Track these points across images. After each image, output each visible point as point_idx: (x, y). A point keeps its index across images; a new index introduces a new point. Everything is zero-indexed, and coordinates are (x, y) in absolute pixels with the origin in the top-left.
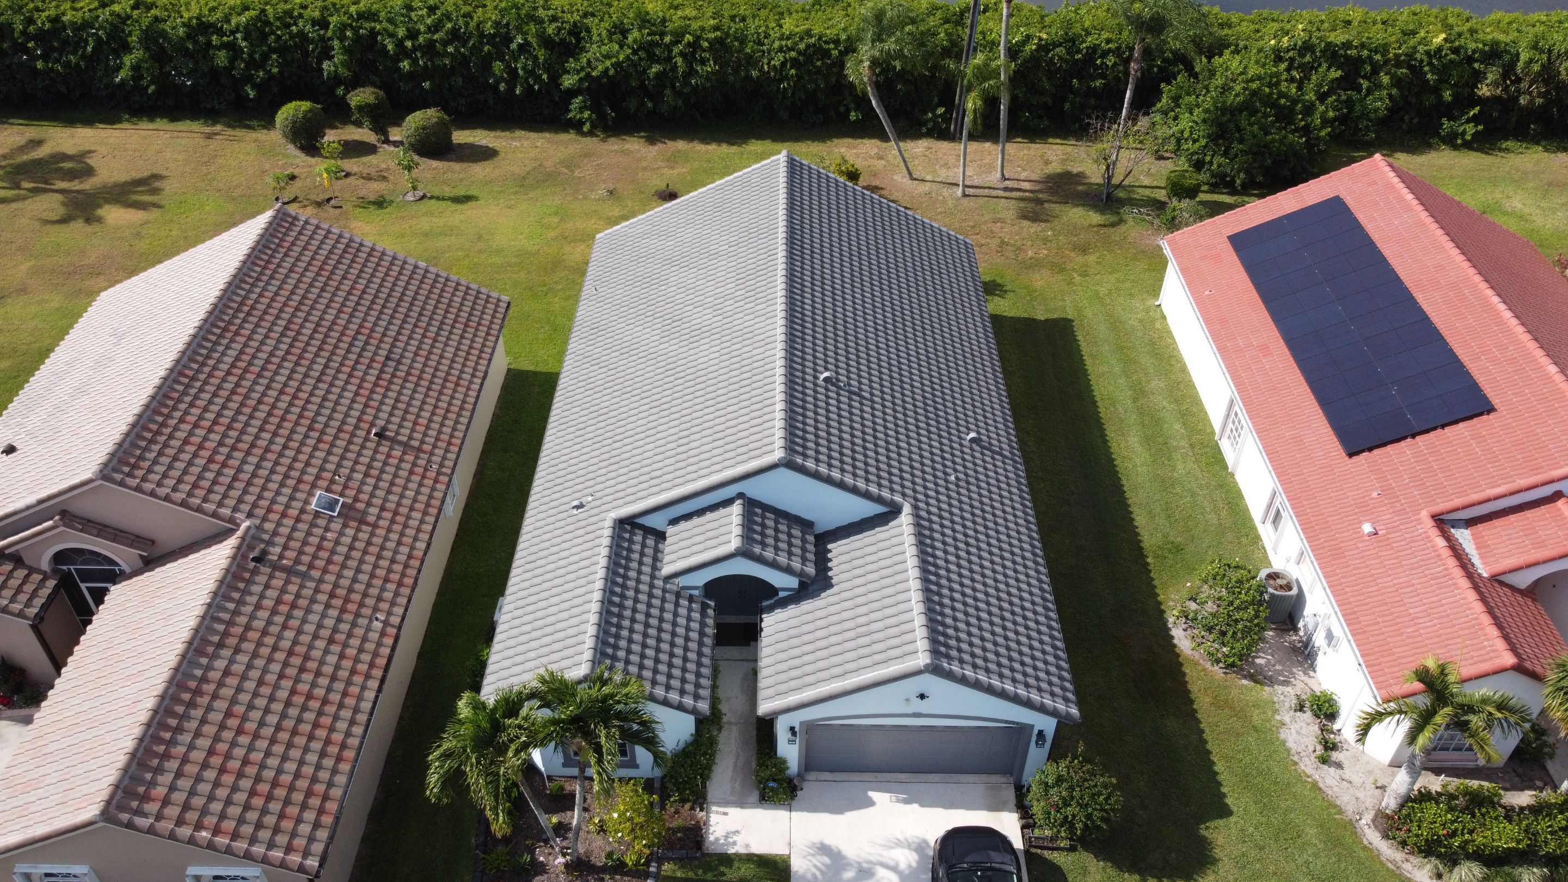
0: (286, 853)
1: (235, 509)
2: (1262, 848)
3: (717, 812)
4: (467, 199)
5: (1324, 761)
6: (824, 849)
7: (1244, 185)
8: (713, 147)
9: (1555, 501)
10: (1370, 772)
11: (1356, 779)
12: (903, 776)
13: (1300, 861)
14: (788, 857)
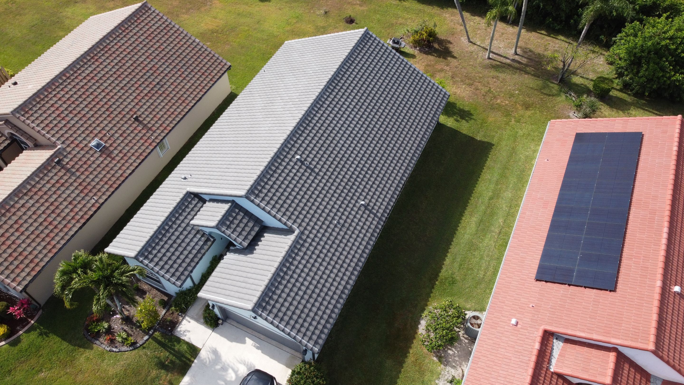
0: (12, 282)
1: (58, 139)
3: (187, 320)
6: (215, 352)
9: (610, 352)
12: (262, 337)
14: (200, 350)
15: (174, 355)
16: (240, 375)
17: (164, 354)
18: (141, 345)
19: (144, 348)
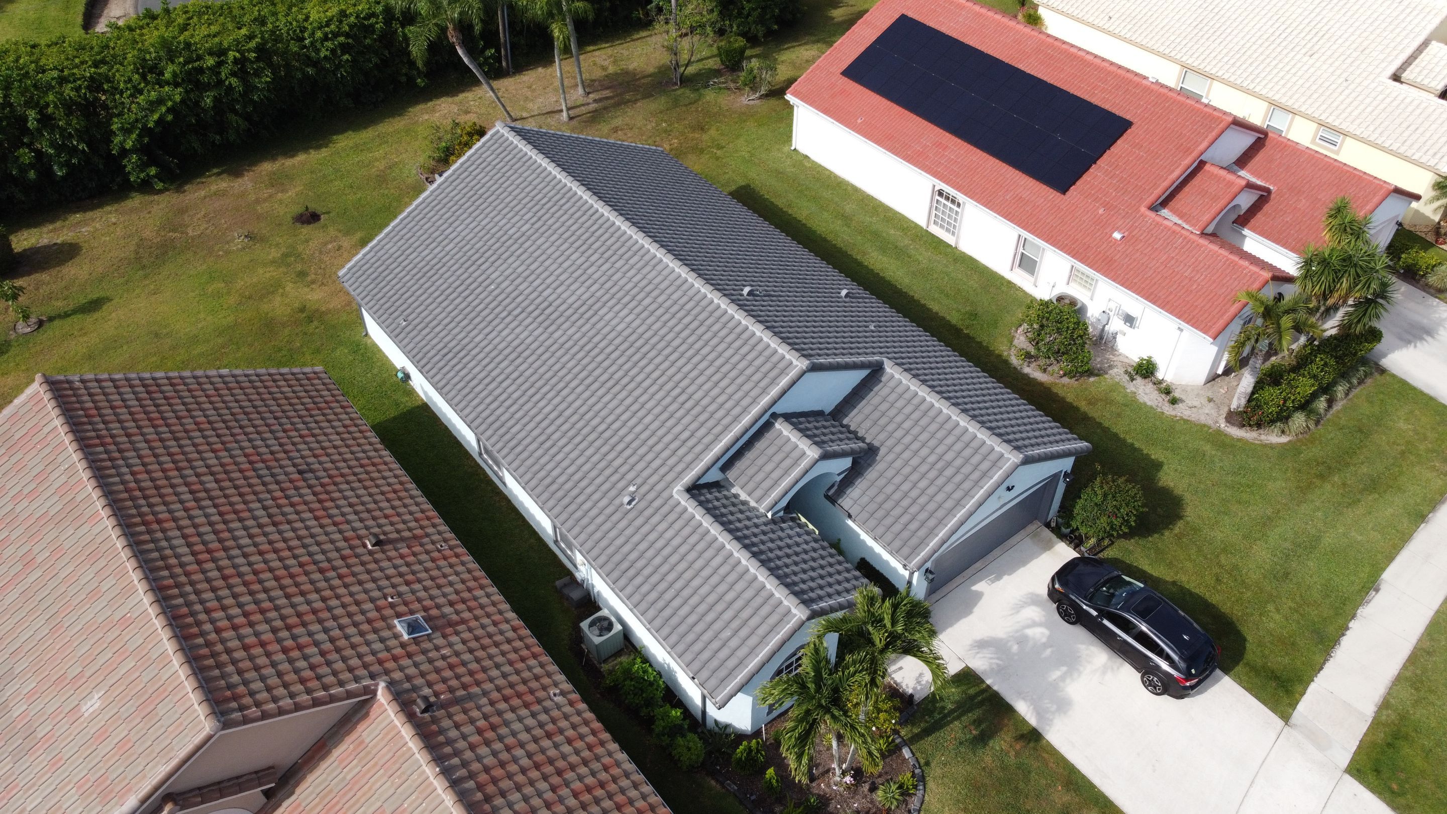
2: (1194, 474)
3: (895, 671)
4: (94, 305)
5: (1174, 401)
6: (981, 645)
7: (765, 36)
8: (301, 157)
10: (1198, 395)
11: (1196, 403)
12: (978, 565)
13: (1217, 469)
14: (967, 667)
15: (963, 714)
16: (1043, 619)
17: (955, 731)
18: (920, 767)
19: (927, 764)
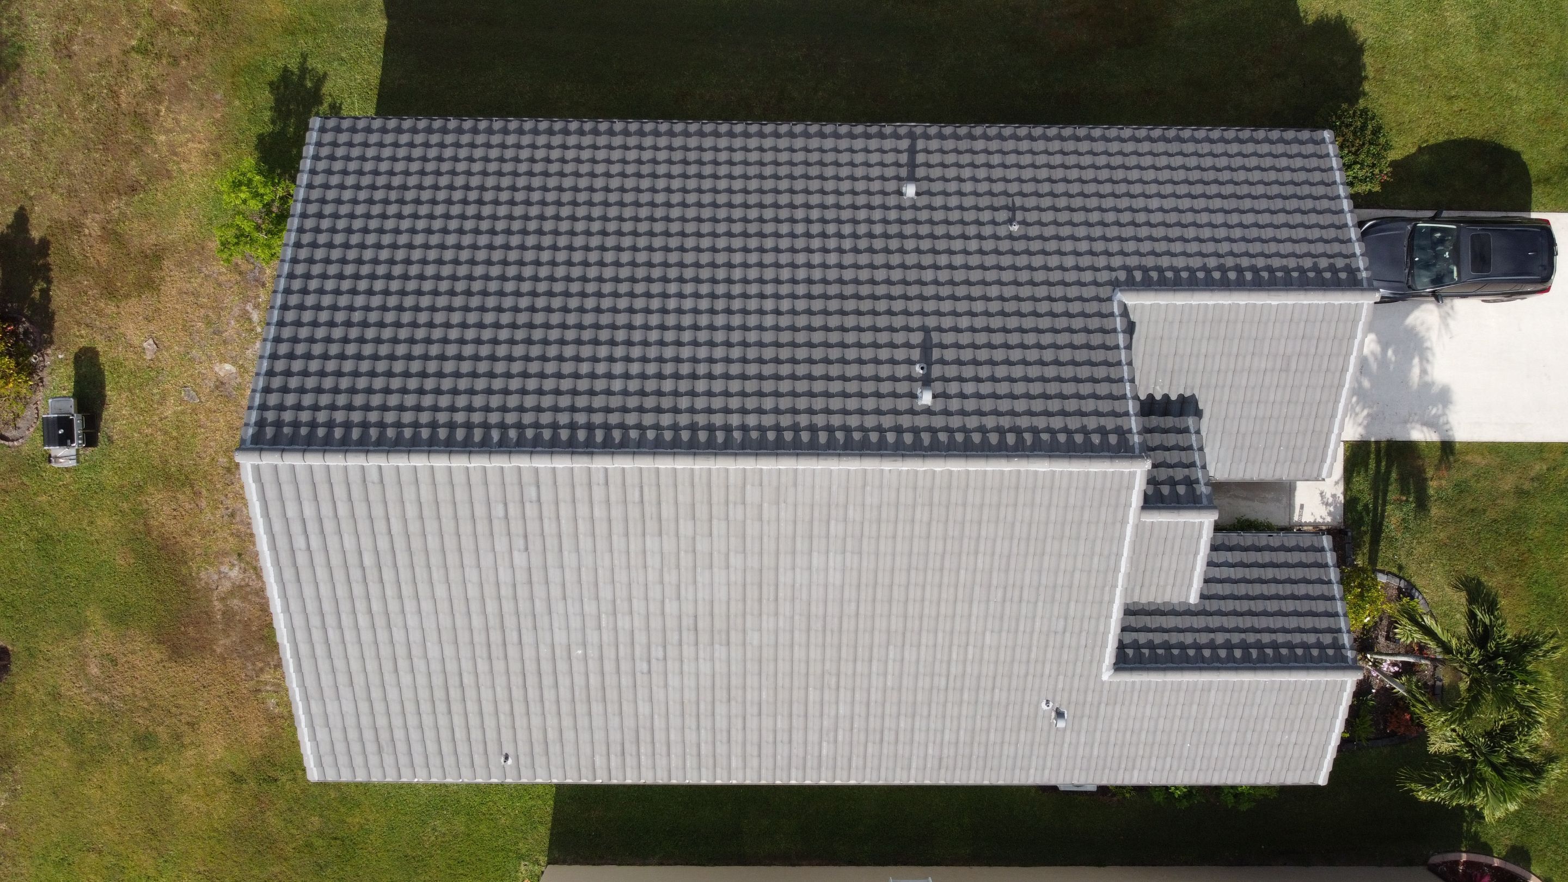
14: (1347, 443)
15: (1385, 493)
17: (1394, 517)
18: (1401, 578)
